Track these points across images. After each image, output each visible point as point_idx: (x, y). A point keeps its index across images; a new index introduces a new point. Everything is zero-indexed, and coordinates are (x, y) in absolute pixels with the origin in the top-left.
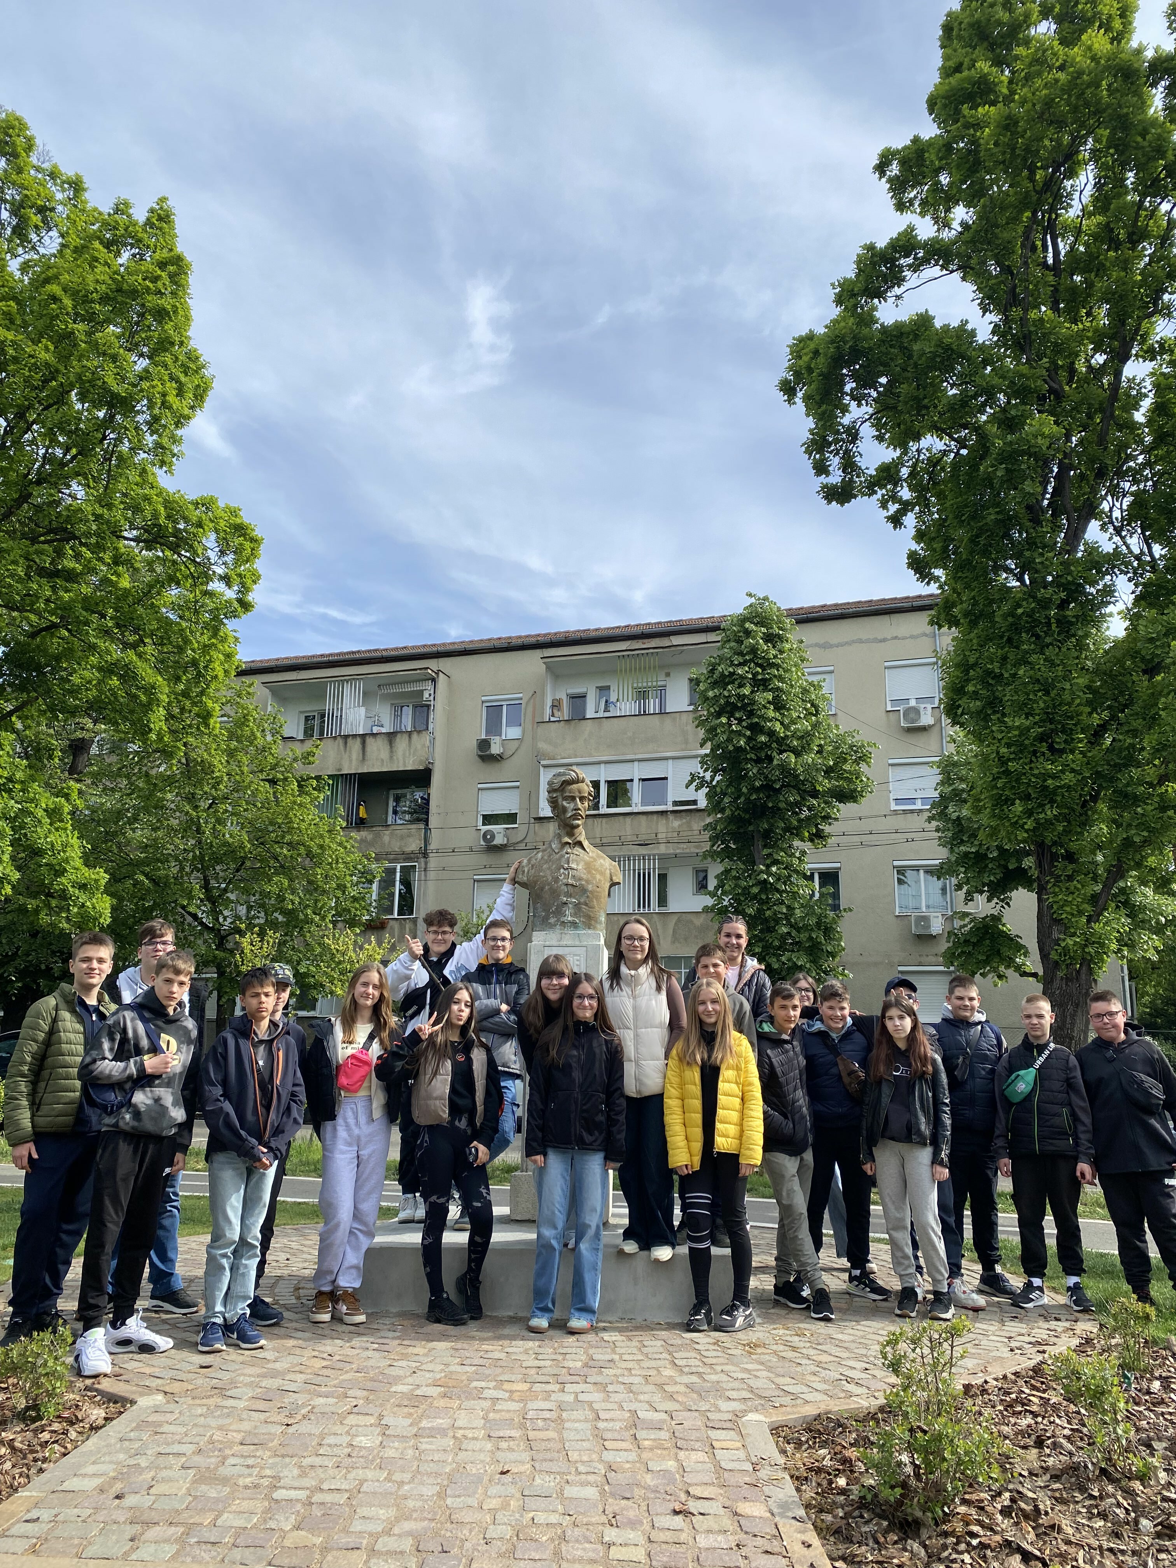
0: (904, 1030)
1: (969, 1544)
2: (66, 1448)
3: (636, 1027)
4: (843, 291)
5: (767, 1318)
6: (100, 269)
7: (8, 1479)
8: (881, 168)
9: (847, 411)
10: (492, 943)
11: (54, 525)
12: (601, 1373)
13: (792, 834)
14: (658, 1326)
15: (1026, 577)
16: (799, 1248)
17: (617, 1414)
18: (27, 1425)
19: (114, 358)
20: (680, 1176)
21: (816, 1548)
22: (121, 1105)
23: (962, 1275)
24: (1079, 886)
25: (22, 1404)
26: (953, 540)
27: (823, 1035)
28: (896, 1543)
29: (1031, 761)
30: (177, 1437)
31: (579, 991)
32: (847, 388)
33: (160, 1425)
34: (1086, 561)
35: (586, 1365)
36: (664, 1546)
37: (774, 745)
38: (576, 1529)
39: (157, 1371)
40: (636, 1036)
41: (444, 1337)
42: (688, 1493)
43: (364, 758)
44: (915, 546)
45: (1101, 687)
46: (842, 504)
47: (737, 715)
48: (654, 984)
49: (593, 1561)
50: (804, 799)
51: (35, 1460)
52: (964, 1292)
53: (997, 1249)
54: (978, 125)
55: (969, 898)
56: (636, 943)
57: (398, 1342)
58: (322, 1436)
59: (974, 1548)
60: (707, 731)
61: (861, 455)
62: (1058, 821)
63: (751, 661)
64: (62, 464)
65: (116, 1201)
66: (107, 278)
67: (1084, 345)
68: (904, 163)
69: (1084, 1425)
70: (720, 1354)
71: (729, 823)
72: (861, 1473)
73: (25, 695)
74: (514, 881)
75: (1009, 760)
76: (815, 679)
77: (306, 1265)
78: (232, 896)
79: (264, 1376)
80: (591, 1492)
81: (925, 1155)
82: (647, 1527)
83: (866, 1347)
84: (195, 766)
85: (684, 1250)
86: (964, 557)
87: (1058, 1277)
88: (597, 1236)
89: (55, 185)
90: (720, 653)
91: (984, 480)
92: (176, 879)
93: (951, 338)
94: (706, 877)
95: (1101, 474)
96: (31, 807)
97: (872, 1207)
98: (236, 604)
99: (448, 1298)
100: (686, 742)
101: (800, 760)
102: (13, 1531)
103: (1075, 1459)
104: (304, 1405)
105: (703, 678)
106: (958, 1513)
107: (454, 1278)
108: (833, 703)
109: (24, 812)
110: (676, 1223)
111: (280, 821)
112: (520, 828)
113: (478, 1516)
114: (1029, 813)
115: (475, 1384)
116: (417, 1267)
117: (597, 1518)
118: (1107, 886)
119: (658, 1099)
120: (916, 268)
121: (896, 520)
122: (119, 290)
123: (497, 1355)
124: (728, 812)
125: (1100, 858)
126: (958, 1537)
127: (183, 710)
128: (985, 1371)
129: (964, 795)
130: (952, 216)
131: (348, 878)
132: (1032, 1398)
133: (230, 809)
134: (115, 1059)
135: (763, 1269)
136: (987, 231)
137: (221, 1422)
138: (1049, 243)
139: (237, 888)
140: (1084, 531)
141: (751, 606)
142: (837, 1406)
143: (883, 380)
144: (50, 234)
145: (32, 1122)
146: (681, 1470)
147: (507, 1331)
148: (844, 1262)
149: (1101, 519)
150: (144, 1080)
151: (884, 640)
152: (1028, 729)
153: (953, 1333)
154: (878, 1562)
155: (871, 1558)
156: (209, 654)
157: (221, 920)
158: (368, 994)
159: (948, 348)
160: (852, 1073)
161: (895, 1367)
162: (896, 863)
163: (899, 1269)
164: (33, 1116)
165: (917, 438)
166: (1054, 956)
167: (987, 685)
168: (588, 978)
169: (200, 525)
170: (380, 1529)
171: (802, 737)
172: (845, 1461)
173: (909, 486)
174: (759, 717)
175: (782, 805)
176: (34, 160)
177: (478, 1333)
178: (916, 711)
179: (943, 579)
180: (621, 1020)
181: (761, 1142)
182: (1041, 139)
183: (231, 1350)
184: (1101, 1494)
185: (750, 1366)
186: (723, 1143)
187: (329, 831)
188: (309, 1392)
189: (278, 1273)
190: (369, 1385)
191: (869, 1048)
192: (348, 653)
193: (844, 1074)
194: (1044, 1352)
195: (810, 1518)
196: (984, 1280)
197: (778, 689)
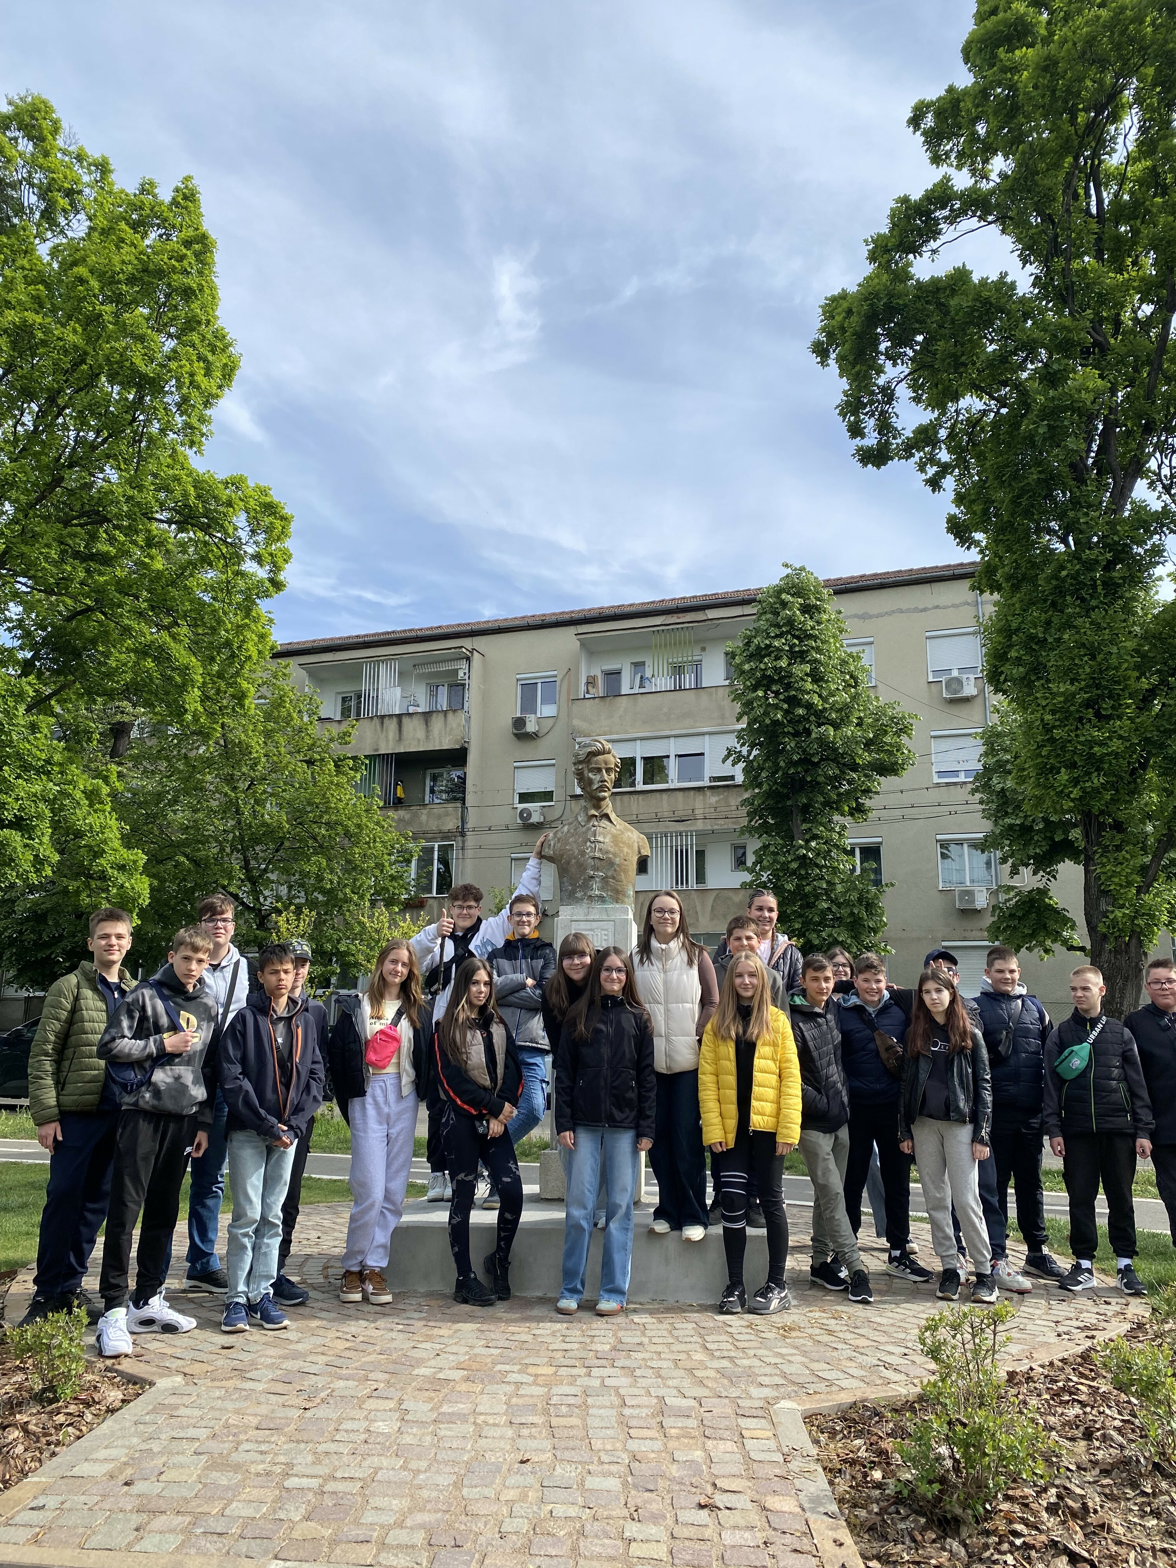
0: (942, 1004)
1: (1012, 1544)
2: (81, 1430)
3: (667, 1002)
4: (876, 247)
5: (804, 1300)
6: (126, 249)
7: (19, 1463)
8: (915, 121)
9: (883, 372)
10: (518, 919)
11: (87, 507)
12: (629, 1357)
13: (832, 808)
14: (690, 1308)
15: (1071, 538)
16: (837, 1228)
17: (645, 1400)
18: (44, 1407)
19: (141, 339)
20: (713, 1154)
21: (849, 1547)
22: (141, 1084)
23: (1007, 1256)
24: (1128, 856)
25: (38, 1387)
26: (993, 502)
27: (859, 1010)
28: (934, 1541)
29: (1077, 728)
30: (193, 1421)
31: (607, 963)
32: (882, 347)
33: (176, 1407)
34: (1134, 520)
35: (614, 1349)
36: (687, 1543)
37: (812, 718)
38: (596, 1523)
39: (178, 1352)
40: (667, 1010)
41: (470, 1318)
42: (714, 1485)
43: (400, 739)
44: (954, 510)
45: (1150, 650)
46: (878, 467)
47: (774, 688)
48: (686, 958)
49: (612, 1559)
50: (844, 773)
51: (49, 1444)
52: (1009, 1274)
53: (1044, 1229)
54: (1015, 69)
55: (1014, 872)
56: (667, 915)
57: (424, 1323)
58: (340, 1421)
59: (1018, 1548)
60: (743, 705)
61: (897, 416)
62: (1106, 789)
63: (788, 632)
64: (93, 447)
65: (136, 1180)
66: (133, 258)
67: (1130, 295)
68: (939, 115)
69: (1135, 1416)
70: (753, 1337)
71: (767, 798)
72: (898, 1465)
73: (62, 678)
74: (541, 856)
75: (1054, 727)
76: (854, 650)
77: (336, 1243)
78: (273, 877)
79: (285, 1357)
80: (613, 1484)
81: (965, 1132)
82: (670, 1521)
83: (905, 1331)
84: (233, 747)
85: (717, 1230)
86: (1005, 519)
87: (1108, 1259)
88: (627, 1216)
89: (82, 167)
90: (756, 625)
91: (1025, 438)
92: (216, 859)
93: (990, 290)
94: (744, 854)
95: (1149, 429)
96: (69, 788)
97: (911, 1185)
98: (267, 584)
99: (475, 1279)
100: (723, 717)
101: (839, 733)
102: (18, 1520)
103: (1127, 1453)
104: (324, 1388)
105: (738, 651)
106: (1001, 1511)
107: (481, 1260)
108: (873, 675)
109: (63, 794)
110: (709, 1202)
111: (317, 801)
112: (556, 806)
113: (494, 1508)
114: (1075, 782)
115: (499, 1367)
116: (443, 1246)
117: (618, 1511)
118: (1157, 856)
119: (691, 1077)
120: (952, 220)
121: (934, 483)
122: (145, 270)
123: (524, 1337)
124: (765, 787)
125: (1149, 828)
126: (1000, 1536)
127: (218, 691)
128: (1030, 1357)
129: (1009, 767)
130: (990, 167)
131: (386, 857)
132: (1080, 1387)
133: (269, 790)
134: (134, 1037)
135: (800, 1249)
136: (1026, 178)
137: (238, 1405)
138: (1092, 192)
139: (276, 868)
140: (1131, 489)
141: (787, 576)
142: (874, 1394)
143: (920, 338)
144: (78, 217)
145: (58, 1101)
146: (708, 1461)
147: (536, 1312)
148: (883, 1242)
149: (1147, 477)
150: (164, 1058)
151: (925, 610)
152: (1073, 695)
153: (996, 1319)
154: (914, 1563)
155: (907, 1558)
156: (242, 634)
157: (262, 900)
158: (397, 972)
159: (986, 302)
160: (890, 1048)
161: (934, 1353)
162: (939, 837)
163: (940, 1250)
164: (58, 1095)
165: (956, 398)
166: (1102, 928)
167: (1030, 650)
168: (617, 951)
169: (230, 504)
170: (392, 1521)
171: (839, 711)
172: (881, 1453)
173: (948, 449)
174: (797, 689)
175: (821, 779)
176: (60, 142)
177: (505, 1315)
178: (958, 681)
179: (984, 544)
180: (651, 994)
181: (799, 1120)
182: (1081, 80)
183: (254, 1330)
184: (1154, 1492)
185: (784, 1351)
186: (759, 1121)
187: (366, 811)
188: (330, 1374)
189: (308, 1251)
190: (391, 1367)
191: (907, 1022)
192: (383, 634)
193: (882, 1050)
194: (1093, 1337)
195: (842, 1514)
196: (1029, 1261)
197: (816, 661)
